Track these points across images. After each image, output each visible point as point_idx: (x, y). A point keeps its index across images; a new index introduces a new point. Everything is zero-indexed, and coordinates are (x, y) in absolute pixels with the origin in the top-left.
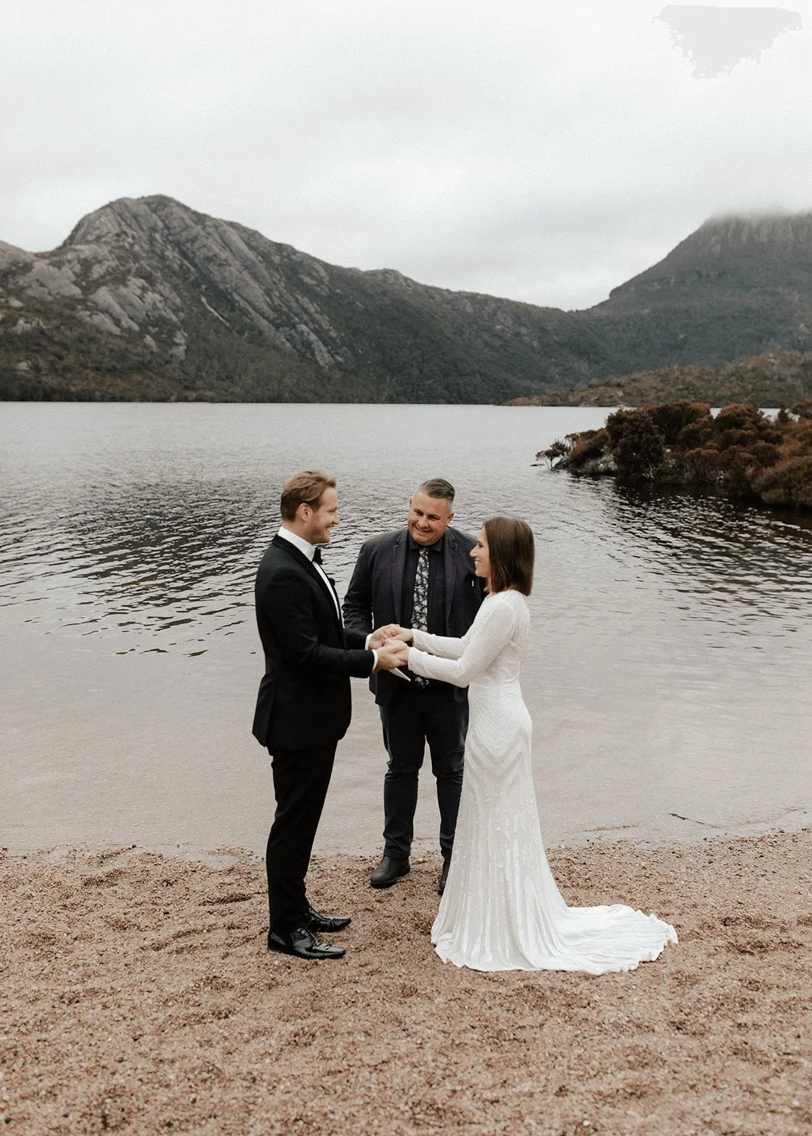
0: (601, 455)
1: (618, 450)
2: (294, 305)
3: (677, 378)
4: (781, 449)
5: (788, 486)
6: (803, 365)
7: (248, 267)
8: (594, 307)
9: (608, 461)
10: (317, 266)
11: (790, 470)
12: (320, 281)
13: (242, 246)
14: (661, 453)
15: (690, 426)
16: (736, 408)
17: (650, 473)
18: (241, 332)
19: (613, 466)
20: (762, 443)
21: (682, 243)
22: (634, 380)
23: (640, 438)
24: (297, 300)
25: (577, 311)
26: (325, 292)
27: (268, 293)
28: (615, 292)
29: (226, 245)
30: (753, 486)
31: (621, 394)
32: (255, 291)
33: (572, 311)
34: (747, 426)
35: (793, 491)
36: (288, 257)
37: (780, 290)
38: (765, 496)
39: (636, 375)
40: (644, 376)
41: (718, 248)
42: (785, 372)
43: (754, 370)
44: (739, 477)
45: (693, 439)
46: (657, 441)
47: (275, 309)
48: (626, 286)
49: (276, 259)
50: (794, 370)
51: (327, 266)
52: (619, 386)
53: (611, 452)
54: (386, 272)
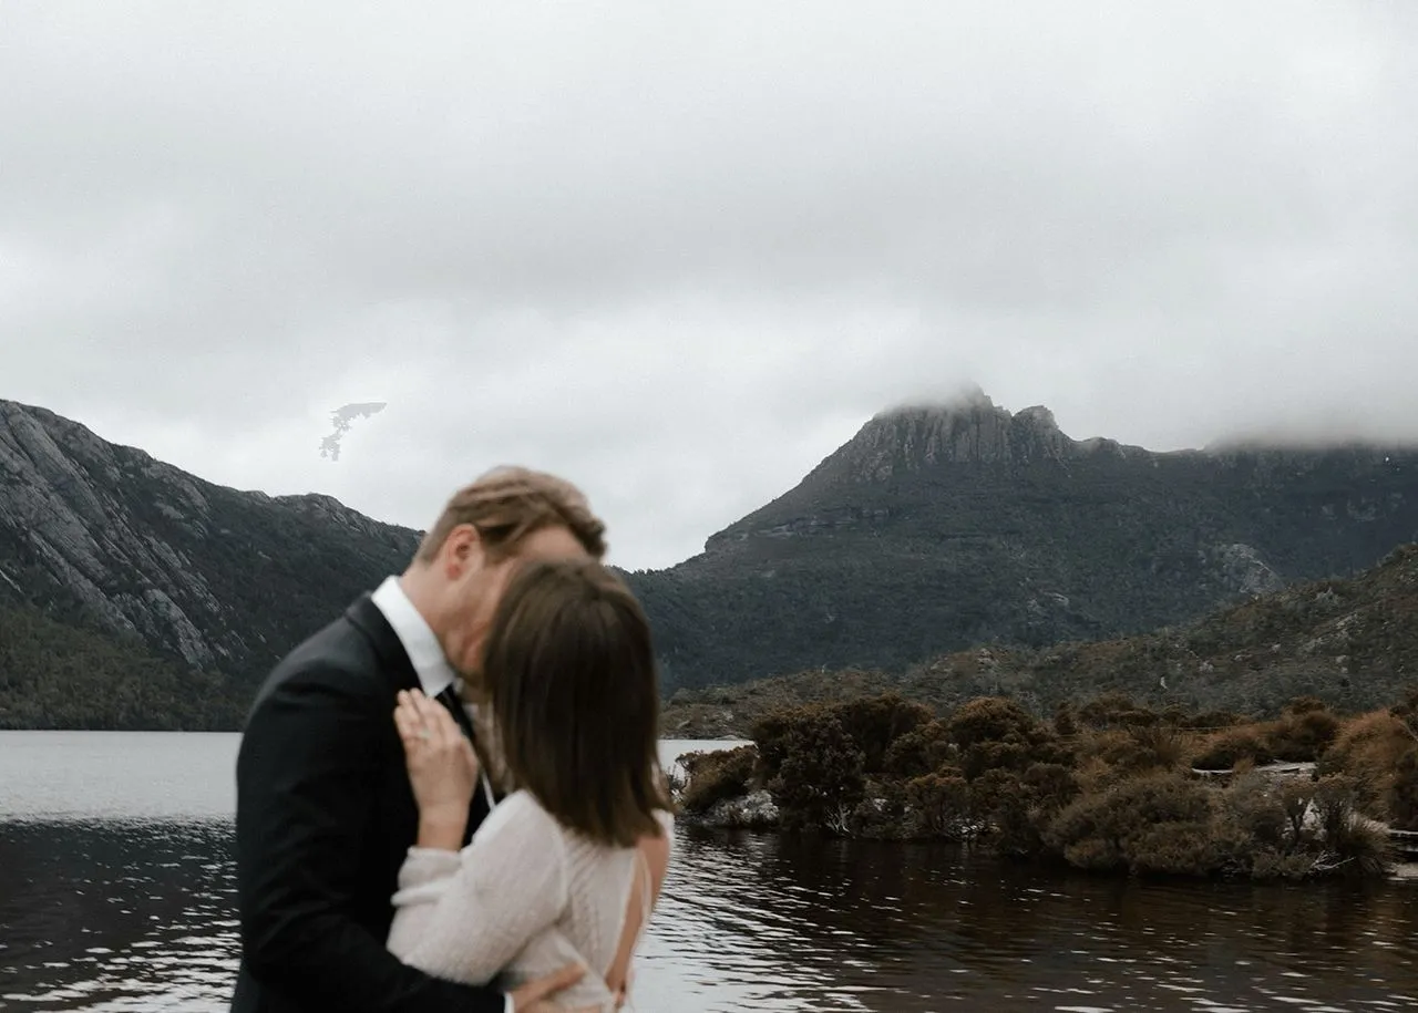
0: (744, 792)
1: (779, 781)
2: (143, 554)
3: (827, 689)
4: (1078, 775)
5: (1112, 833)
6: (1038, 669)
7: (62, 487)
8: (678, 566)
9: (761, 803)
10: (187, 487)
11: (1115, 804)
12: (192, 513)
13: (51, 448)
14: (857, 785)
15: (907, 738)
17: (841, 822)
18: (41, 602)
19: (769, 810)
20: (1041, 765)
21: (827, 460)
22: (752, 692)
23: (821, 757)
24: (149, 546)
25: (650, 571)
26: (199, 531)
27: (96, 531)
28: (716, 541)
29: (22, 447)
30: (1043, 837)
31: (729, 717)
32: (73, 530)
33: (641, 573)
34: (1009, 735)
35: (1123, 842)
36: (136, 471)
37: (993, 541)
38: (1072, 854)
39: (755, 684)
40: (769, 685)
41: (886, 471)
42: (1009, 680)
43: (957, 675)
44: (1015, 822)
45: (913, 760)
46: (851, 762)
47: (108, 561)
48: (734, 530)
49: (114, 473)
50: (1025, 677)
51: (205, 487)
52: (726, 702)
53: (764, 786)
54: (312, 499)
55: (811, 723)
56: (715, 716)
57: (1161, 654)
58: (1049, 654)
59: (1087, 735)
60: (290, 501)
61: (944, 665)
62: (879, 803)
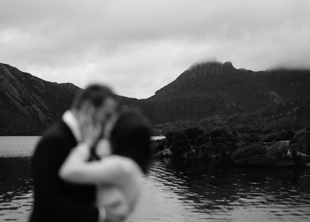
0: (164, 149)
1: (171, 146)
2: (30, 97)
3: (182, 125)
4: (238, 144)
5: (245, 157)
6: (229, 120)
7: (12, 82)
8: (149, 98)
9: (167, 151)
10: (40, 82)
12: (41, 88)
13: (10, 73)
14: (189, 147)
15: (200, 136)
16: (218, 128)
17: (185, 155)
18: (8, 108)
19: (169, 152)
20: (229, 142)
21: (182, 74)
22: (166, 126)
23: (181, 141)
24: (32, 95)
25: (143, 99)
26: (43, 91)
27: (20, 92)
28: (157, 92)
29: (3, 73)
30: (230, 158)
31: (161, 131)
32: (15, 91)
33: (141, 99)
34: (223, 135)
35: (247, 159)
36: (29, 78)
37: (219, 92)
39: (167, 124)
40: (170, 124)
41: (195, 76)
42: (222, 122)
43: (211, 122)
45: (201, 141)
46: (187, 142)
47: (23, 98)
49: (24, 79)
50: (226, 122)
51: (44, 82)
52: (160, 128)
53: (168, 147)
54: (68, 84)
55: (178, 134)
56: (158, 131)
57: (256, 116)
58: (231, 116)
59: (240, 135)
60: (63, 85)
61: (208, 119)
62: (194, 151)
